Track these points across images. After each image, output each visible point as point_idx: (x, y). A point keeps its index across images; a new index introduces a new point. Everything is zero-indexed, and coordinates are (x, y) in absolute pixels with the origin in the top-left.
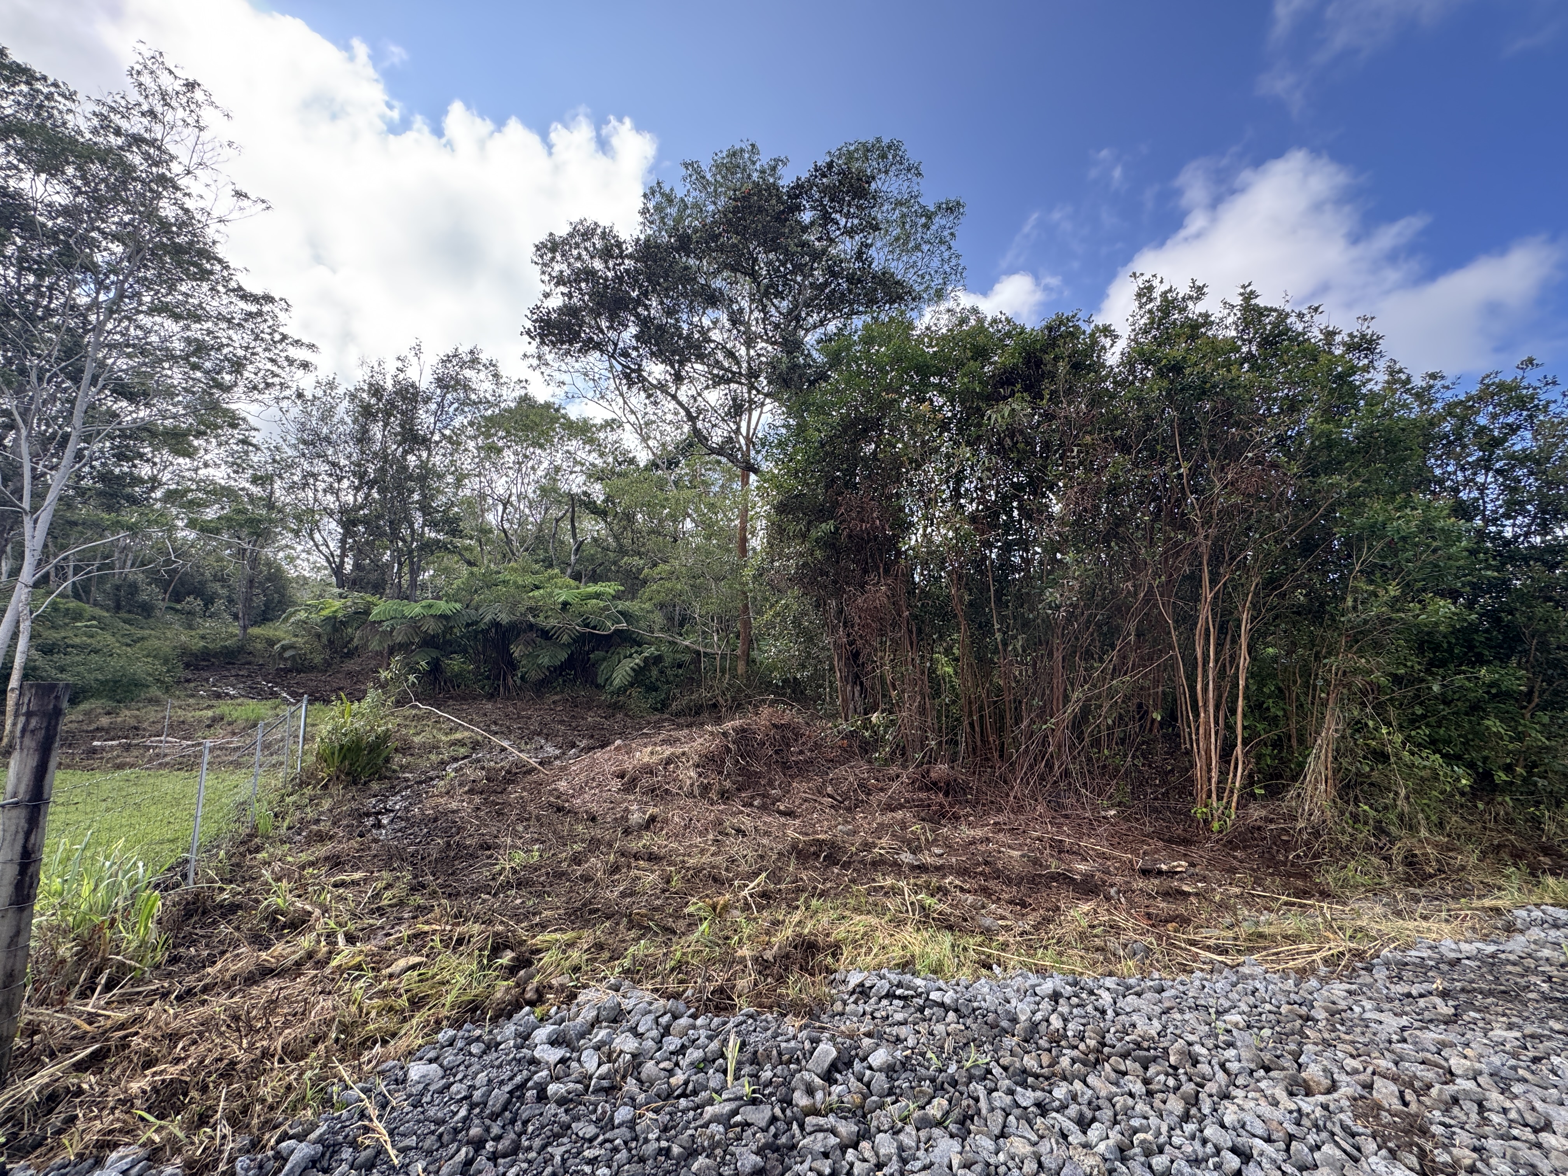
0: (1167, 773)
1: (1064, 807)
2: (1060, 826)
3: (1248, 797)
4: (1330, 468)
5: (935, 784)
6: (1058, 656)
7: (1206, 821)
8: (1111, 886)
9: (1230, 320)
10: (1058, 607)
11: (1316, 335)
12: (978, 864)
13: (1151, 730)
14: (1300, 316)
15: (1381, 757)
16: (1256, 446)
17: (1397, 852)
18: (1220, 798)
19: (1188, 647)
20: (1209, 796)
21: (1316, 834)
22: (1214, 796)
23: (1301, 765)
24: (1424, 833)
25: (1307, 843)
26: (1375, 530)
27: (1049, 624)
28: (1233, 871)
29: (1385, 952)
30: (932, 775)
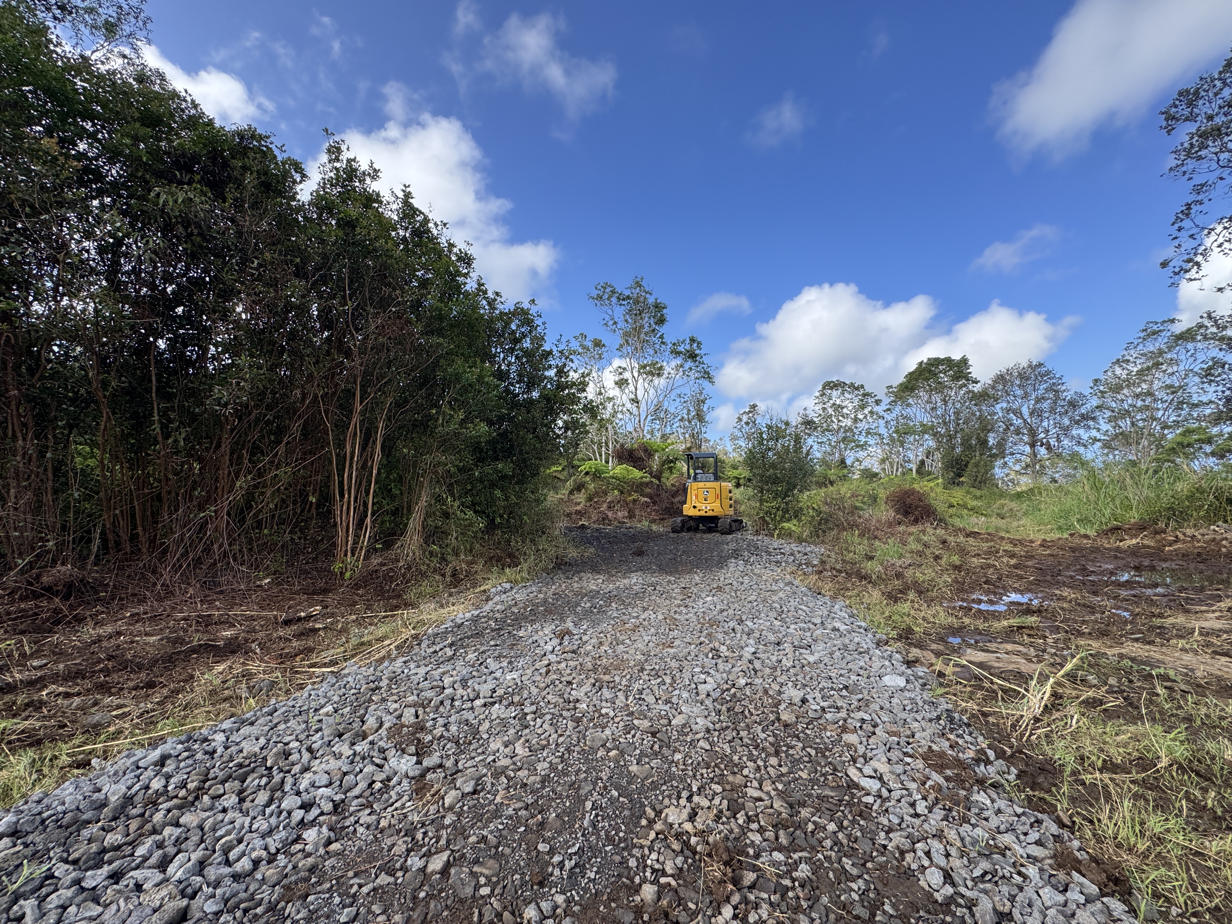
0: (318, 542)
1: (220, 585)
2: (211, 602)
3: (371, 551)
4: (440, 332)
5: (49, 589)
6: (225, 447)
7: (341, 573)
8: (253, 641)
9: (395, 207)
10: (226, 405)
11: (443, 241)
12: (100, 661)
13: (309, 511)
14: (436, 225)
15: (446, 515)
16: (399, 304)
17: (448, 571)
18: (353, 554)
19: (341, 445)
20: (346, 555)
21: (409, 568)
22: (349, 554)
23: (406, 525)
24: (462, 557)
25: (404, 575)
26: (457, 377)
27: (218, 421)
28: (355, 603)
29: (430, 631)
30: (45, 579)
